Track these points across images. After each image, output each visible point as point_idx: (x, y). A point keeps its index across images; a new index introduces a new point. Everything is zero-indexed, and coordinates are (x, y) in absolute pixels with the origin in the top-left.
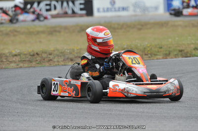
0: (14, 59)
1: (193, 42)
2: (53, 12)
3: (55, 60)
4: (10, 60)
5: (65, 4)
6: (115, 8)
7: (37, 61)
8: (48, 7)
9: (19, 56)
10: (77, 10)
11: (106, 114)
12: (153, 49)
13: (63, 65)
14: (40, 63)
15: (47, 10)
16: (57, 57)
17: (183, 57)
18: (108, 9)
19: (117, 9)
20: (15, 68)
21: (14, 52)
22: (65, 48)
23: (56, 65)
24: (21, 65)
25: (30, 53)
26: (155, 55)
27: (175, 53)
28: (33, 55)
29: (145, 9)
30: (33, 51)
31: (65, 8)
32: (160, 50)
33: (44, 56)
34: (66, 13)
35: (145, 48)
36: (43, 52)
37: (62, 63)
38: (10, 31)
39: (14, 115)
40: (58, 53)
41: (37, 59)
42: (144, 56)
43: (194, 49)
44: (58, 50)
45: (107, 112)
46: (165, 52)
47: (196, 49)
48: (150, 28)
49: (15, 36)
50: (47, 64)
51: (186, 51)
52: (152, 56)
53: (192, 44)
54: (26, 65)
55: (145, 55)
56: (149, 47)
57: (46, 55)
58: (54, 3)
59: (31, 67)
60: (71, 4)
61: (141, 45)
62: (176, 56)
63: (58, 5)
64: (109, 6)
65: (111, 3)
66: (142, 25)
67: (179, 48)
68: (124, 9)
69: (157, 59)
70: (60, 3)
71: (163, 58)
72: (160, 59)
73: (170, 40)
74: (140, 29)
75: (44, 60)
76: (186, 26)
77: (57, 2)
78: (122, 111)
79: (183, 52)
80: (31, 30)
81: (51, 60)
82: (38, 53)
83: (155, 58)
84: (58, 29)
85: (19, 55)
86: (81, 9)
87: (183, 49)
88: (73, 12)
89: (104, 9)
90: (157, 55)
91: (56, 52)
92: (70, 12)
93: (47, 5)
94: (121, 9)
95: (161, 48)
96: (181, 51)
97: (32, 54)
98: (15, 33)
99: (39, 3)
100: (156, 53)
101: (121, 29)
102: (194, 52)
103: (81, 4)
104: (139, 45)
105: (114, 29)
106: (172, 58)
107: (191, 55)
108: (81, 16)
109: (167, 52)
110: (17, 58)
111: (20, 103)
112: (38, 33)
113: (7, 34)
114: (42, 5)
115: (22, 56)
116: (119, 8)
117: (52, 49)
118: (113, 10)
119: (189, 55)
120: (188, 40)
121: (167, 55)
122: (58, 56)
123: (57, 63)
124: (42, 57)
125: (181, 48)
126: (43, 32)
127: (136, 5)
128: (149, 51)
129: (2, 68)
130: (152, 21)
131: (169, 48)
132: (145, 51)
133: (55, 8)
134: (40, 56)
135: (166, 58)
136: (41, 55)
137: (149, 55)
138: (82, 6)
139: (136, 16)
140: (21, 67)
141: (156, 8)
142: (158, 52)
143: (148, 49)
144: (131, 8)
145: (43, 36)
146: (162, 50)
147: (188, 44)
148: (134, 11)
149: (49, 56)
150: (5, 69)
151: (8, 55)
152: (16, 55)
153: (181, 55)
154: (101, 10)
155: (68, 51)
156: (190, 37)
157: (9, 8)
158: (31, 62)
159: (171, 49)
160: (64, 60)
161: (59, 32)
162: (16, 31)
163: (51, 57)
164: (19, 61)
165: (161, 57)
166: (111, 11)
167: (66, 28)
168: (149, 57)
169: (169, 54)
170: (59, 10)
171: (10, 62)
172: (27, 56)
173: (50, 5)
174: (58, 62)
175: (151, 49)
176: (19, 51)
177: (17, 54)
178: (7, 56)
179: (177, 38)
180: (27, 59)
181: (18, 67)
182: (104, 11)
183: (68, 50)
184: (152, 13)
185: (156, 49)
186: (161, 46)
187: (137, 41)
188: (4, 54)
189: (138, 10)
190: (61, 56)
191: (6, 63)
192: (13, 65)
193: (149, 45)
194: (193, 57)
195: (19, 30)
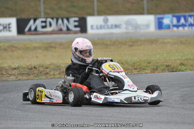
0: (13, 72)
1: (180, 58)
2: (49, 29)
3: (52, 73)
4: (10, 73)
5: (60, 21)
6: (108, 26)
7: (34, 74)
8: (44, 24)
9: (18, 70)
10: (71, 27)
11: (98, 119)
12: (142, 64)
13: (58, 78)
14: (37, 75)
15: (43, 27)
16: (53, 71)
17: (169, 72)
18: (101, 26)
19: (110, 27)
20: (14, 80)
21: (13, 66)
22: (61, 63)
23: (52, 78)
24: (20, 77)
25: (28, 67)
26: (144, 69)
27: (163, 68)
28: (31, 69)
29: (137, 27)
30: (31, 65)
31: (60, 25)
32: (148, 65)
33: (41, 69)
34: (61, 30)
35: (134, 63)
36: (40, 66)
37: (58, 76)
38: (8, 46)
39: (16, 120)
40: (54, 67)
41: (35, 72)
42: (134, 71)
43: (180, 65)
44: (53, 64)
45: (98, 118)
46: (153, 67)
47: (182, 64)
48: (141, 45)
49: (12, 51)
50: (44, 77)
51: (172, 66)
52: (141, 71)
53: (179, 59)
54: (24, 78)
55: (135, 69)
56: (138, 62)
57: (43, 68)
58: (49, 20)
59: (29, 79)
60: (65, 21)
61: (131, 61)
62: (163, 71)
63: (54, 22)
64: (103, 23)
65: (104, 20)
66: (133, 42)
67: (166, 64)
68: (116, 26)
69: (145, 73)
70: (55, 20)
71: (151, 72)
72: (148, 73)
73: (158, 56)
74: (131, 46)
75: (41, 73)
76: (175, 43)
77: (53, 19)
78: (111, 117)
79: (169, 67)
80: (28, 46)
81: (47, 73)
82: (36, 67)
83: (144, 73)
84: (53, 45)
85: (18, 68)
86: (76, 26)
87: (170, 64)
88: (68, 29)
89: (97, 26)
90: (145, 69)
91: (52, 66)
92: (65, 29)
93: (42, 22)
94: (113, 27)
95: (150, 63)
96: (168, 66)
97: (29, 68)
98: (14, 49)
99: (35, 20)
100: (144, 68)
101: (113, 45)
102: (180, 67)
103: (75, 21)
104: (129, 60)
105: (107, 45)
106: (159, 72)
107: (176, 69)
108: (76, 33)
109: (155, 67)
110: (16, 72)
111: (21, 110)
112: (35, 48)
113: (5, 50)
114: (38, 22)
115: (20, 69)
116: (112, 26)
117: (49, 63)
118: (106, 27)
119: (175, 70)
120: (175, 56)
121: (154, 70)
122: (54, 69)
123: (53, 77)
124: (39, 70)
125: (168, 64)
126: (39, 48)
127: (128, 23)
128: (138, 66)
129: (2, 81)
130: (143, 38)
131: (157, 63)
132: (134, 66)
133: (51, 25)
134: (37, 69)
135: (154, 73)
136: (39, 68)
137: (139, 70)
138: (76, 24)
139: (127, 33)
140: (20, 80)
141: (148, 26)
142: (147, 67)
143: (138, 64)
144: (124, 26)
145: (39, 51)
146: (150, 65)
147: (175, 60)
148: (126, 28)
149: (46, 70)
150: (5, 81)
151: (8, 68)
152: (15, 69)
153: (168, 70)
154: (95, 27)
155: (64, 66)
156: (177, 54)
157: (6, 25)
158: (29, 75)
159: (158, 65)
160: (59, 73)
161: (55, 48)
162: (14, 47)
163: (48, 70)
164: (18, 74)
165: (149, 71)
166: (104, 28)
167: (61, 44)
168: (138, 71)
169: (157, 68)
170: (54, 27)
171: (10, 75)
172: (25, 70)
173: (45, 22)
174: (54, 75)
175: (140, 64)
176: (17, 65)
177: (16, 67)
178: (7, 70)
179: (165, 55)
180: (26, 72)
181: (17, 79)
182: (97, 28)
183: (63, 64)
184: (143, 31)
185: (145, 64)
186: (149, 61)
187: (127, 56)
188: (4, 68)
189: (130, 28)
190: (56, 70)
191: (6, 76)
192: (12, 77)
193: (138, 60)
194: (178, 71)
195: (16, 45)
